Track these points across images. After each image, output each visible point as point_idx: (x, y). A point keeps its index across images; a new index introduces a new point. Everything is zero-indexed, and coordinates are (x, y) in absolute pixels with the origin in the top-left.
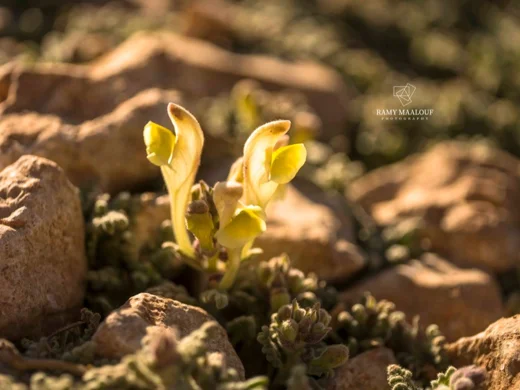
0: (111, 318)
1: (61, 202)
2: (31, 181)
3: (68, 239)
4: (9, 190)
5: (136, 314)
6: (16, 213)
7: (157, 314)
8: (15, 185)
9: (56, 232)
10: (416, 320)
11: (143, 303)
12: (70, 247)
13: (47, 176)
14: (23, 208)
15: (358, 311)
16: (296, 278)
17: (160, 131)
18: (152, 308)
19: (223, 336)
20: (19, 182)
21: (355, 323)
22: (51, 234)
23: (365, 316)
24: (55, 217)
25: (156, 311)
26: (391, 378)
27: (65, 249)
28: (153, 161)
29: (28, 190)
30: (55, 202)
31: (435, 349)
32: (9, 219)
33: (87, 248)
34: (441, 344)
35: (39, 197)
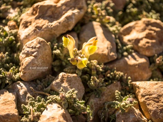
0: (54, 82)
1: (45, 49)
2: (39, 45)
3: (47, 57)
4: (34, 47)
5: (59, 81)
6: (35, 54)
7: (65, 79)
8: (35, 46)
9: (44, 56)
10: (126, 75)
11: (62, 77)
12: (48, 58)
13: (42, 44)
14: (36, 52)
15: (112, 74)
16: (98, 67)
17: (66, 39)
18: (64, 77)
19: (80, 81)
20: (36, 45)
21: (111, 77)
22: (43, 57)
23: (114, 75)
24: (44, 53)
25: (65, 78)
26: (116, 94)
27: (46, 59)
28: (64, 46)
29: (38, 48)
30: (44, 50)
31: (129, 83)
32: (33, 55)
33: (52, 56)
34: (130, 82)
35: (40, 50)
